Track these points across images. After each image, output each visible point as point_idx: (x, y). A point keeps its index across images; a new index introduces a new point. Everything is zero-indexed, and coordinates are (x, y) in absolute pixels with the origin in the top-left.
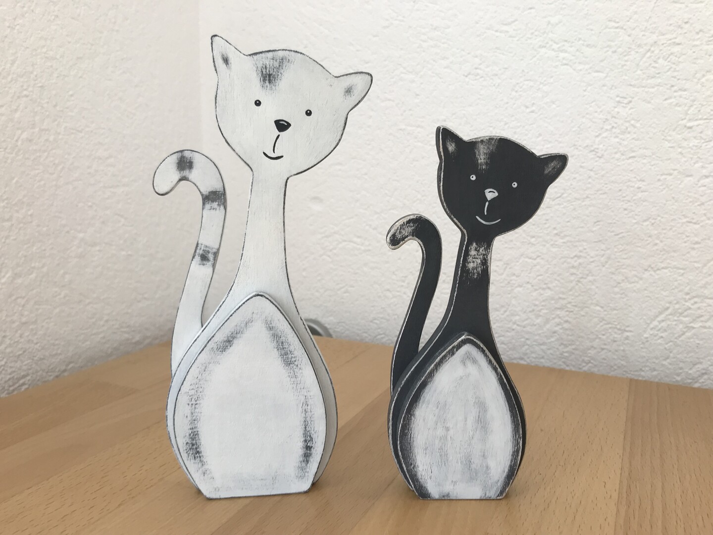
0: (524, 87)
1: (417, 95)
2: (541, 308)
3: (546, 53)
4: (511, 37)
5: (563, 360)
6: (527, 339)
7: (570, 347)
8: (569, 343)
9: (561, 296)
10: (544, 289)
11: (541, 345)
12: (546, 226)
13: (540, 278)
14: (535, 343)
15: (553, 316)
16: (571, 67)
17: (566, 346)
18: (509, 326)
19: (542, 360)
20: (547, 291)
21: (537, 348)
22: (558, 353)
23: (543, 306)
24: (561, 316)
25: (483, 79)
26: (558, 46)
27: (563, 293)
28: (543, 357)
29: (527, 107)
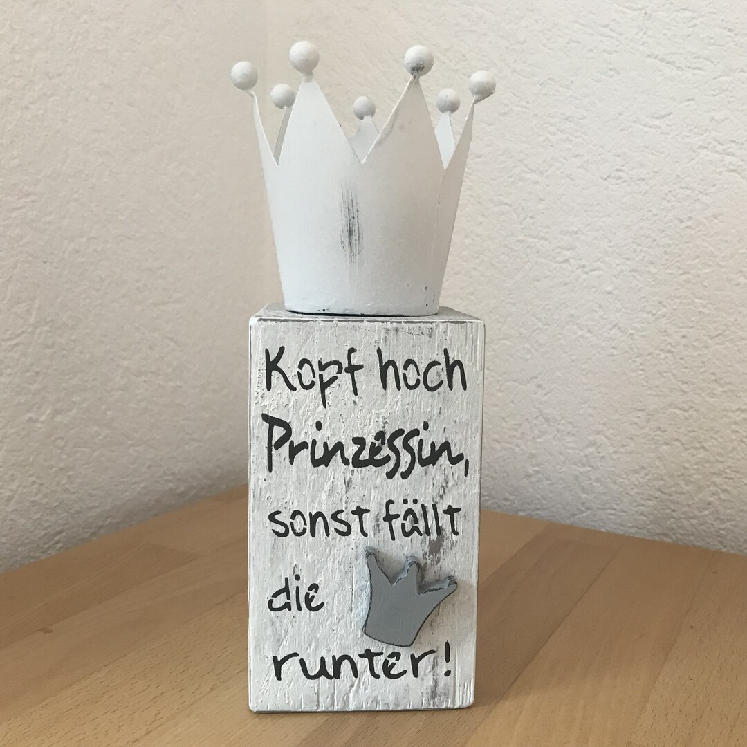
0: (678, 196)
1: (541, 199)
2: (693, 472)
3: (708, 155)
4: (662, 133)
5: (719, 539)
6: (674, 511)
7: (728, 523)
8: (728, 518)
9: (718, 458)
10: (696, 448)
11: (691, 518)
12: (702, 370)
13: (691, 434)
14: (683, 516)
15: (708, 483)
16: (739, 174)
17: (723, 521)
18: (650, 493)
19: (692, 538)
20: (702, 451)
21: (685, 522)
22: (712, 530)
23: (694, 469)
24: (718, 483)
25: (626, 184)
26: (724, 147)
27: (721, 455)
28: (693, 535)
29: (681, 221)
